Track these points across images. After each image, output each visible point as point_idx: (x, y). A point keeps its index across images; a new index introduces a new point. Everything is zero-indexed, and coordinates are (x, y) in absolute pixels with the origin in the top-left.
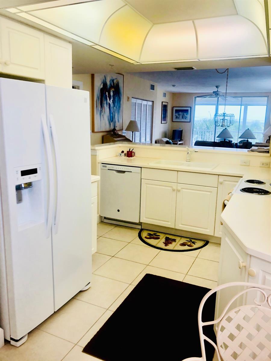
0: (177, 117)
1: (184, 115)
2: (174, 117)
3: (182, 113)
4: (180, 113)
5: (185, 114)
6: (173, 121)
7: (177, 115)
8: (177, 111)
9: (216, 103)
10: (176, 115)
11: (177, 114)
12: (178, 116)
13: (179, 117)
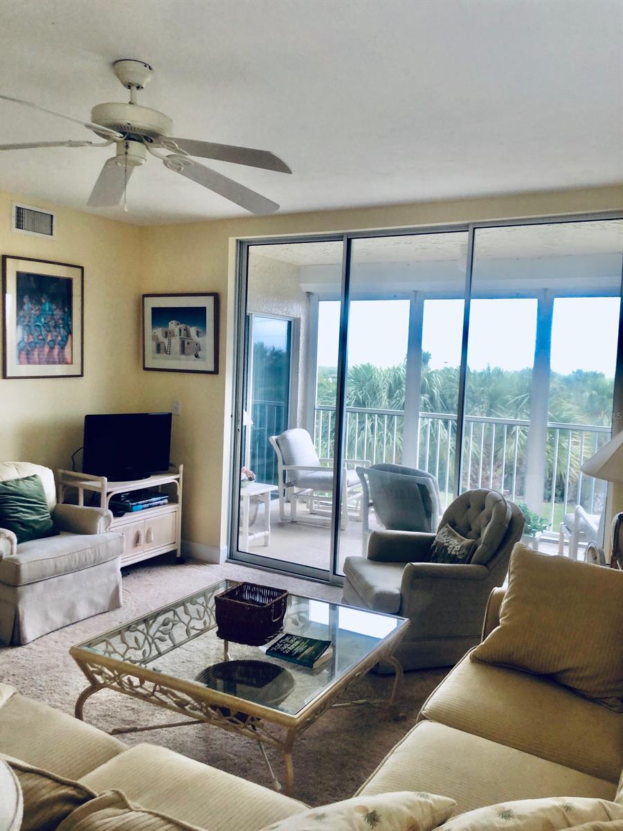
0: (159, 348)
1: (188, 335)
2: (150, 345)
3: (183, 326)
4: (173, 326)
5: (193, 330)
6: (146, 366)
7: (162, 339)
8: (161, 316)
9: (339, 286)
10: (155, 338)
11: (159, 332)
12: (166, 341)
13: (170, 343)
